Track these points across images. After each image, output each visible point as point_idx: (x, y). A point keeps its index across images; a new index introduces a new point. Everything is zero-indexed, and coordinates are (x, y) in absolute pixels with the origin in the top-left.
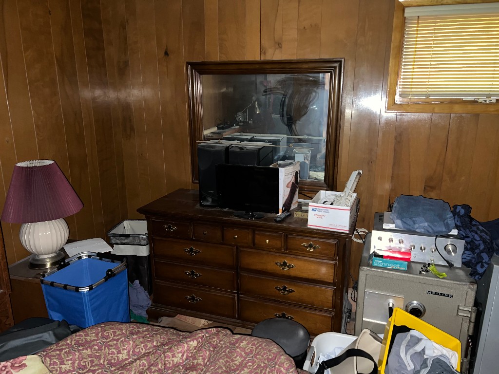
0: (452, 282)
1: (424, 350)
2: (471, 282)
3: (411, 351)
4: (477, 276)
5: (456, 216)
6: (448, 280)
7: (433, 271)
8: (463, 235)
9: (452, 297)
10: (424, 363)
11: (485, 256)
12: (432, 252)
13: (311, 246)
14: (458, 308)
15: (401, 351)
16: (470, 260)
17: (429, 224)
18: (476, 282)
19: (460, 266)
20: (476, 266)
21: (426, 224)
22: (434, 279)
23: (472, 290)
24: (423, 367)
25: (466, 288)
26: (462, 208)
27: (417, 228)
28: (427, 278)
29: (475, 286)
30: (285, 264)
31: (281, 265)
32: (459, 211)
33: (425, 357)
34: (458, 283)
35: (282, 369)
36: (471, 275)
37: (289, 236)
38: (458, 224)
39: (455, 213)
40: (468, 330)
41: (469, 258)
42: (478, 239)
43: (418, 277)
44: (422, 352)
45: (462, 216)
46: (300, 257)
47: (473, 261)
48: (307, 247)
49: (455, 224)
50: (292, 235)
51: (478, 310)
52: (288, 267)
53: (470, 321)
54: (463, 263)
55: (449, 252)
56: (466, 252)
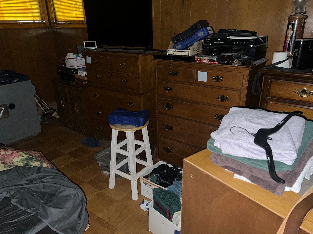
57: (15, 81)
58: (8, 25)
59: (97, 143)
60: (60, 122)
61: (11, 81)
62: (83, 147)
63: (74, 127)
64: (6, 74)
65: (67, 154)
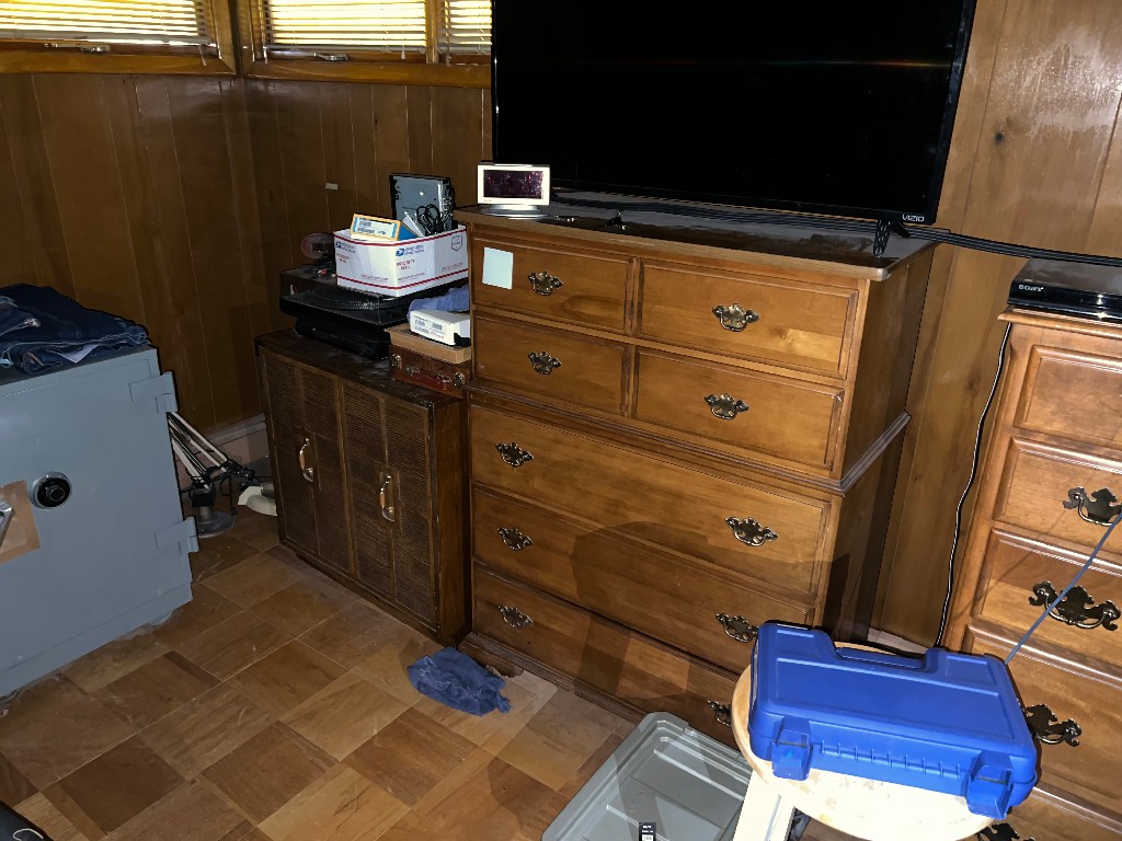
57: (76, 357)
58: (35, 55)
59: (492, 688)
60: (284, 544)
61: (54, 359)
62: (420, 710)
63: (360, 582)
64: (24, 320)
65: (347, 761)
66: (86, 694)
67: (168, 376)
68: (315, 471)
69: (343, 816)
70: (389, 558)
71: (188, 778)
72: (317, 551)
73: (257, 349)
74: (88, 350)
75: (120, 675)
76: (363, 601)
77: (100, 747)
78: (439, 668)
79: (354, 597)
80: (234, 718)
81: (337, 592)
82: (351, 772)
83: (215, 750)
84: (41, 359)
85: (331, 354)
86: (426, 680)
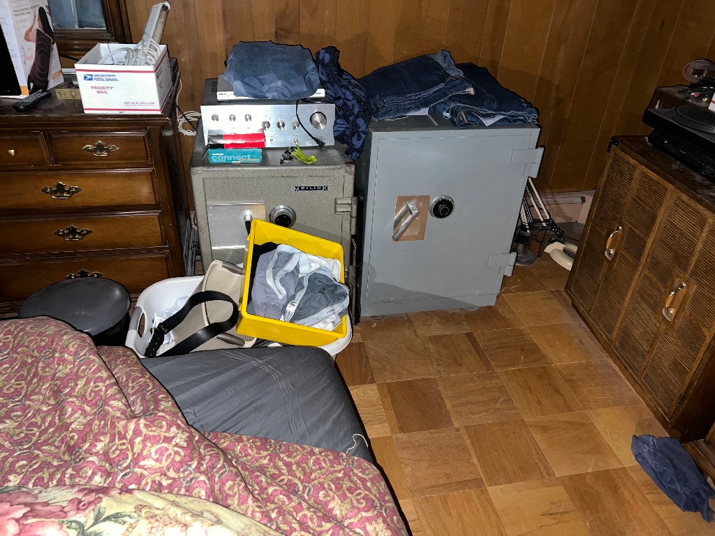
0: (324, 167)
1: (297, 268)
2: (347, 163)
3: (281, 273)
4: (354, 154)
5: (320, 66)
6: (319, 165)
7: (299, 157)
8: (331, 96)
9: (327, 188)
10: (299, 285)
11: (360, 121)
12: (294, 128)
13: (100, 148)
14: (336, 203)
15: (267, 276)
16: (344, 131)
17: (285, 83)
18: (353, 162)
19: (333, 143)
20: (351, 138)
21: (279, 83)
22: (300, 168)
23: (350, 173)
24: (298, 289)
25: (342, 172)
26: (326, 52)
27: (268, 92)
28: (292, 168)
29: (353, 168)
30: (60, 189)
31: (55, 192)
32: (323, 58)
33: (300, 276)
34: (332, 167)
35: (66, 356)
36: (347, 153)
37: (54, 136)
38: (324, 78)
39: (318, 62)
40: (350, 230)
41: (343, 129)
42: (351, 97)
43: (279, 168)
44: (295, 271)
45: (327, 65)
46: (86, 172)
47: (348, 133)
48: (94, 151)
49: (320, 79)
50: (59, 132)
51: (359, 200)
52: (68, 192)
53: (351, 217)
54: (336, 138)
55: (317, 125)
56: (338, 121)
57: (488, 122)
59: (703, 494)
60: (566, 292)
61: (475, 120)
62: (632, 474)
63: (616, 348)
64: (466, 87)
65: (562, 481)
66: (417, 336)
67: (541, 150)
68: (616, 253)
69: (547, 521)
70: (651, 346)
71: (456, 425)
72: (590, 309)
73: (610, 146)
74: (497, 118)
75: (437, 333)
76: (610, 361)
77: (414, 374)
78: (661, 452)
79: (604, 354)
80: (495, 400)
81: (592, 344)
82: (561, 490)
83: (477, 416)
84: (467, 118)
85: (674, 167)
86: (646, 455)
